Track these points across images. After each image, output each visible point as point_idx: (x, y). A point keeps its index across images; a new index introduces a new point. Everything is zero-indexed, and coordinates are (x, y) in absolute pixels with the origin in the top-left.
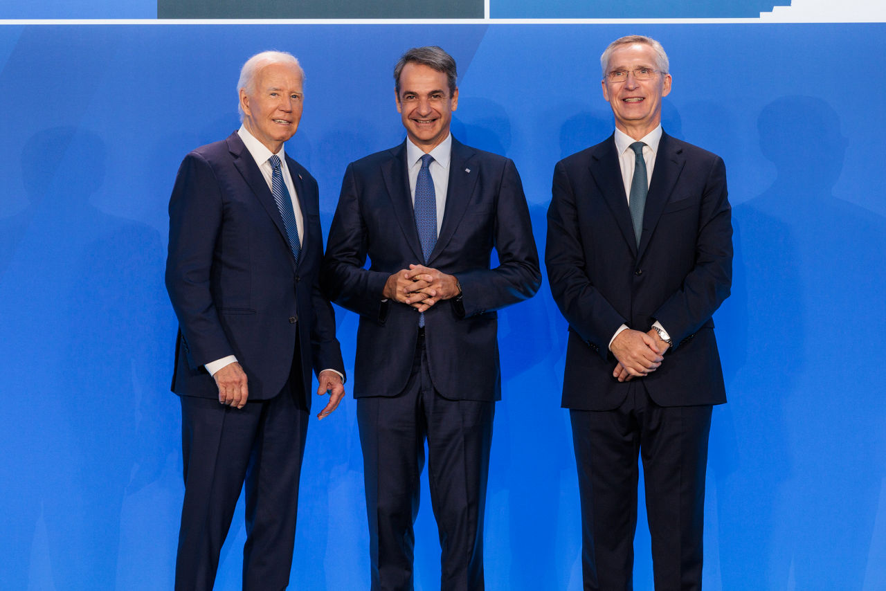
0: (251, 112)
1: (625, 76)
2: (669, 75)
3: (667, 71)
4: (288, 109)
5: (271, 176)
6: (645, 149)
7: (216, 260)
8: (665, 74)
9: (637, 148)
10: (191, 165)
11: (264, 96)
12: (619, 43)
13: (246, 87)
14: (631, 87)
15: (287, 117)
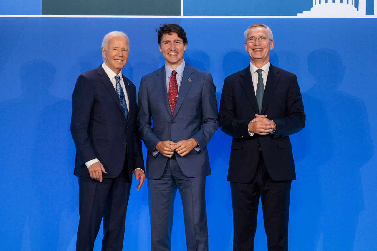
0: (107, 57)
1: (255, 40)
2: (273, 41)
3: (272, 39)
4: (121, 56)
5: (116, 83)
6: (262, 72)
7: (91, 119)
8: (271, 40)
9: (259, 72)
10: (81, 79)
11: (111, 50)
12: (252, 27)
13: (104, 46)
14: (257, 44)
15: (120, 58)
